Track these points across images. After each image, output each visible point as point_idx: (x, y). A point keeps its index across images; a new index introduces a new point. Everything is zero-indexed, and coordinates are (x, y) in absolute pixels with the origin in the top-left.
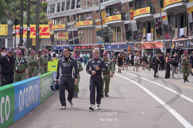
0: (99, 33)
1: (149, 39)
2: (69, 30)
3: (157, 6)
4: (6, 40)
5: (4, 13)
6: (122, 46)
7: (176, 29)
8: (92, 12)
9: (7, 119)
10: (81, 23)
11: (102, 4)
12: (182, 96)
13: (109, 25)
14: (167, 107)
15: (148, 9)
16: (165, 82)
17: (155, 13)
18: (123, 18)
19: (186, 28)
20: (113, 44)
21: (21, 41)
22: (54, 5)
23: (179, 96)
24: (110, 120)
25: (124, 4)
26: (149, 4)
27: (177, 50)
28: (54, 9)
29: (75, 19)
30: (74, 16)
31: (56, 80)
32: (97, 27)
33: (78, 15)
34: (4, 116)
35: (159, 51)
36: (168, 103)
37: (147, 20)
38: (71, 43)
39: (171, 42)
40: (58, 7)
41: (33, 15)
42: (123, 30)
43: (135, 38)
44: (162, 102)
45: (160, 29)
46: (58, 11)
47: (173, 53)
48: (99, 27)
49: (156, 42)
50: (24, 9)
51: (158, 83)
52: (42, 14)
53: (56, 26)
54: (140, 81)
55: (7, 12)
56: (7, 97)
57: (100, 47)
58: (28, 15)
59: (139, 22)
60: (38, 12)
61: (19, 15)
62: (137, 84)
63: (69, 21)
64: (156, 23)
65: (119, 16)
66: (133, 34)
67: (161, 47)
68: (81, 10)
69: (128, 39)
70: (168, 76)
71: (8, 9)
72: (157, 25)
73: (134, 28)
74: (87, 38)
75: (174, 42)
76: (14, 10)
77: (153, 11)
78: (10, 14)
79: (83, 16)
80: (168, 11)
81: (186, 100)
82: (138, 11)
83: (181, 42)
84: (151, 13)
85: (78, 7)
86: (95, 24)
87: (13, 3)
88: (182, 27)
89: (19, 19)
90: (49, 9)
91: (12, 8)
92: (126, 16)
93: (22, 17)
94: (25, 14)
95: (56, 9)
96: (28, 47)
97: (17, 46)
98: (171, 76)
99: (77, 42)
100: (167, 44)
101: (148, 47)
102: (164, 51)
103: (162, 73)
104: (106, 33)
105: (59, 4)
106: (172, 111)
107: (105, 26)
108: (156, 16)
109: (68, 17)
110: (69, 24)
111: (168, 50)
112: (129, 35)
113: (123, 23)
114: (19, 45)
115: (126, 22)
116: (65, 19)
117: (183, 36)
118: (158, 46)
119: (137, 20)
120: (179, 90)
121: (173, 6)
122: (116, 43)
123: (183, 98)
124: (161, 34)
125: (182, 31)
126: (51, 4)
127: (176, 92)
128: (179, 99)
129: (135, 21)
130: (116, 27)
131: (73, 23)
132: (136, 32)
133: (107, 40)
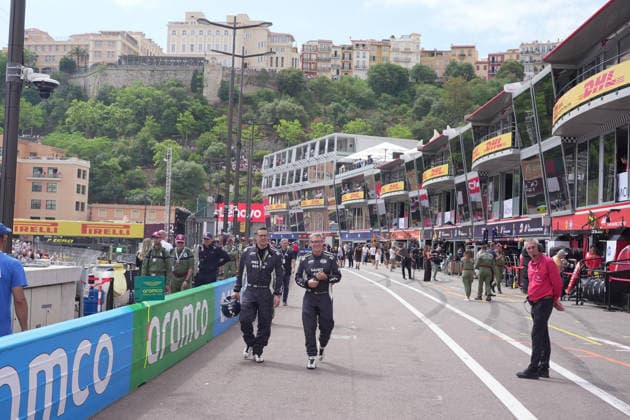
0: (332, 217)
1: (402, 226)
2: (291, 212)
3: (413, 180)
4: (205, 223)
5: (204, 187)
6: (364, 235)
7: (440, 214)
8: (323, 187)
9: (203, 333)
10: (308, 203)
11: (337, 176)
12: (448, 306)
13: (347, 206)
14: (427, 321)
15: (401, 184)
16: (423, 286)
17: (410, 190)
18: (367, 197)
19: (453, 211)
20: (351, 232)
21: (226, 225)
22: (271, 177)
23: (443, 307)
24: (346, 337)
25: (369, 177)
26: (403, 179)
27: (441, 243)
28: (271, 183)
29: (300, 197)
30: (299, 192)
32: (329, 208)
33: (304, 191)
34: (199, 328)
35: (415, 242)
36: (429, 315)
37: (399, 199)
38: (294, 229)
39: (432, 230)
40: (278, 180)
41: (242, 191)
42: (366, 212)
43: (382, 225)
44: (419, 315)
45: (418, 211)
46: (277, 185)
47: (435, 246)
48: (333, 208)
49: (411, 229)
50: (231, 182)
51: (414, 288)
52: (255, 189)
53: (274, 206)
54: (388, 285)
55: (207, 185)
56: (205, 301)
57: (333, 235)
58: (236, 190)
59: (388, 201)
60: (249, 186)
61: (224, 190)
62: (385, 288)
63: (291, 200)
64: (412, 204)
65: (361, 194)
66: (379, 219)
67: (419, 238)
68: (308, 184)
69: (372, 225)
70: (427, 278)
71: (209, 181)
72: (413, 207)
73: (382, 211)
74: (316, 223)
75: (437, 231)
76: (216, 183)
77: (407, 188)
78: (211, 188)
79: (310, 192)
80: (429, 188)
81: (453, 312)
82: (387, 187)
83: (446, 231)
84: (405, 189)
85: (305, 179)
86: (327, 203)
87: (217, 174)
88: (448, 210)
89: (223, 195)
90: (264, 182)
91: (214, 180)
92: (370, 194)
93: (227, 192)
94: (232, 188)
95: (274, 182)
96: (235, 234)
97: (219, 233)
98: (432, 279)
99: (302, 228)
100: (426, 233)
101: (401, 237)
102: (422, 244)
103: (419, 274)
104: (343, 216)
105: (278, 176)
106: (434, 327)
107: (341, 206)
108: (412, 194)
109: (290, 194)
110: (291, 203)
111: (428, 242)
112: (373, 220)
113: (365, 203)
114: (223, 231)
115: (371, 202)
116: (286, 197)
117: (450, 223)
118: (414, 236)
119: (385, 199)
120: (443, 298)
121: (435, 181)
122: (356, 231)
123: (448, 309)
124: (419, 219)
125: (448, 216)
126: (269, 175)
127: (438, 301)
128: (444, 310)
129: (383, 201)
130: (356, 209)
131: (297, 202)
132: (384, 215)
133: (343, 226)
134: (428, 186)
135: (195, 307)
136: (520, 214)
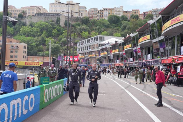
0: (98, 60)
1: (118, 62)
2: (86, 58)
3: (121, 49)
4: (61, 62)
6: (107, 65)
7: (129, 59)
8: (95, 51)
9: (60, 93)
10: (91, 55)
11: (99, 48)
12: (131, 85)
13: (102, 56)
14: (125, 90)
15: (118, 50)
16: (124, 80)
17: (120, 52)
18: (108, 54)
19: (133, 58)
20: (103, 64)
21: (67, 62)
22: (80, 48)
23: (130, 86)
24: (102, 94)
25: (108, 48)
26: (118, 48)
27: (129, 67)
28: (80, 50)
29: (88, 54)
30: (88, 52)
31: (67, 84)
32: (97, 57)
33: (90, 52)
34: (59, 92)
35: (122, 67)
36: (126, 88)
37: (117, 55)
38: (87, 63)
39: (127, 63)
40: (82, 49)
41: (71, 52)
42: (107, 58)
43: (112, 62)
44: (123, 88)
45: (123, 58)
46: (82, 50)
47: (128, 68)
48: (98, 57)
49: (121, 63)
50: (68, 50)
51: (121, 80)
52: (75, 52)
53: (81, 57)
54: (114, 79)
55: (61, 51)
56: (61, 84)
57: (98, 65)
58: (70, 52)
59: (114, 55)
60: (73, 51)
61: (66, 52)
62: (113, 80)
63: (86, 55)
64: (121, 56)
65: (106, 53)
66: (111, 60)
67: (123, 66)
68: (91, 50)
69: (109, 62)
70: (125, 77)
71: (62, 49)
72: (121, 57)
73: (112, 58)
74: (93, 61)
75: (128, 64)
76: (64, 50)
77: (119, 51)
78: (63, 51)
79: (91, 53)
80: (126, 51)
81: (133, 87)
82: (113, 51)
83: (131, 64)
84: (119, 52)
85: (89, 49)
86: (96, 56)
87: (64, 47)
88: (131, 58)
89: (66, 53)
90: (78, 49)
91: (63, 49)
92: (108, 53)
93: (67, 53)
94: (68, 51)
98: (127, 77)
99: (89, 63)
100: (125, 64)
101: (118, 65)
103: (123, 76)
104: (101, 60)
105: (82, 48)
106: (127, 91)
107: (100, 57)
108: (121, 53)
109: (85, 53)
110: (86, 56)
113: (107, 55)
114: (66, 64)
115: (109, 55)
116: (84, 54)
117: (132, 61)
118: (121, 65)
119: (113, 54)
120: (130, 83)
121: (128, 49)
122: (105, 64)
123: (131, 86)
124: (123, 60)
125: (131, 59)
126: (79, 48)
127: (129, 84)
129: (112, 55)
130: (105, 57)
131: (87, 55)
132: (113, 59)
133: (101, 62)
134: (126, 50)
135: (58, 86)
136: (152, 58)
